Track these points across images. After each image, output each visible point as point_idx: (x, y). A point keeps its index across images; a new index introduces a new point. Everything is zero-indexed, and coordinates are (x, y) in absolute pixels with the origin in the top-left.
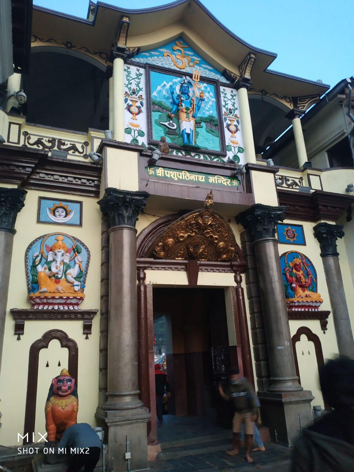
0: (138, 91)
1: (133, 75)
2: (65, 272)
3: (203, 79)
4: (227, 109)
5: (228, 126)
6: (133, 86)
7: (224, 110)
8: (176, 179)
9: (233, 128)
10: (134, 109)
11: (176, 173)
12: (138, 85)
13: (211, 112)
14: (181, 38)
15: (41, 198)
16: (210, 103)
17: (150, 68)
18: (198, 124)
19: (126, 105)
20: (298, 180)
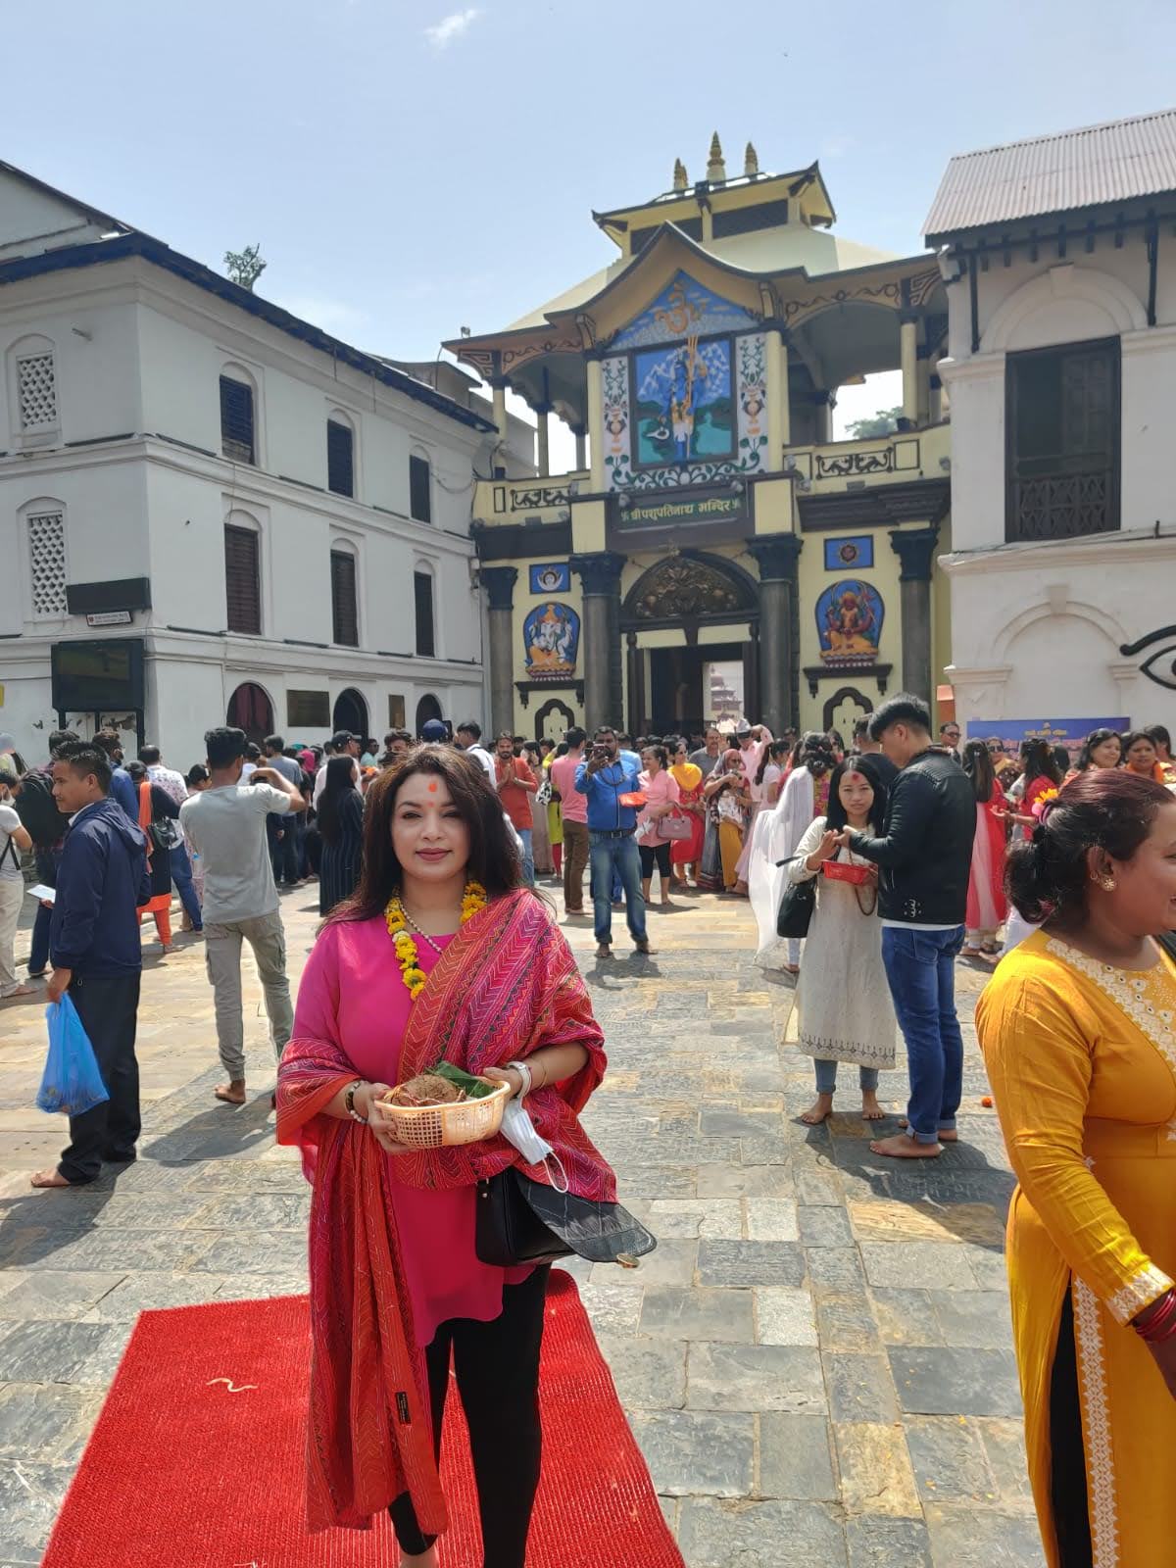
0: (620, 396)
1: (614, 373)
2: (556, 643)
3: (704, 340)
4: (747, 376)
5: (746, 405)
6: (615, 392)
7: (740, 379)
8: (655, 518)
9: (753, 407)
10: (616, 427)
11: (656, 510)
12: (620, 387)
13: (721, 391)
14: (681, 275)
15: (531, 567)
16: (721, 375)
17: (633, 353)
18: (698, 419)
19: (606, 424)
20: (882, 455)
